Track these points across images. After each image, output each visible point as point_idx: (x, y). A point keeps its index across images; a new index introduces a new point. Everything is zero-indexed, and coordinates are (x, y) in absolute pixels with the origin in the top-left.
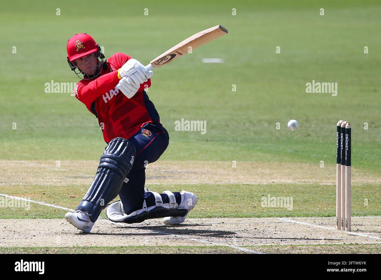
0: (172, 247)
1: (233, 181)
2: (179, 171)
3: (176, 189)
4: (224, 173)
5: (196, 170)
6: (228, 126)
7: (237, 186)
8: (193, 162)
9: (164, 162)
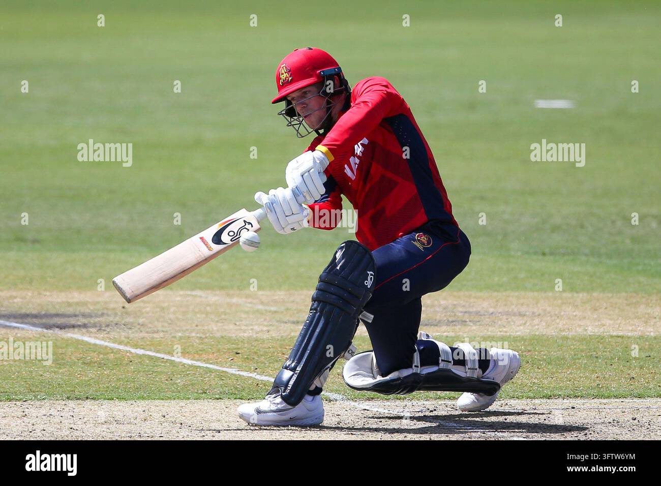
1: (592, 329)
2: (491, 310)
4: (574, 314)
5: (523, 309)
6: (582, 226)
7: (600, 339)
8: (516, 294)
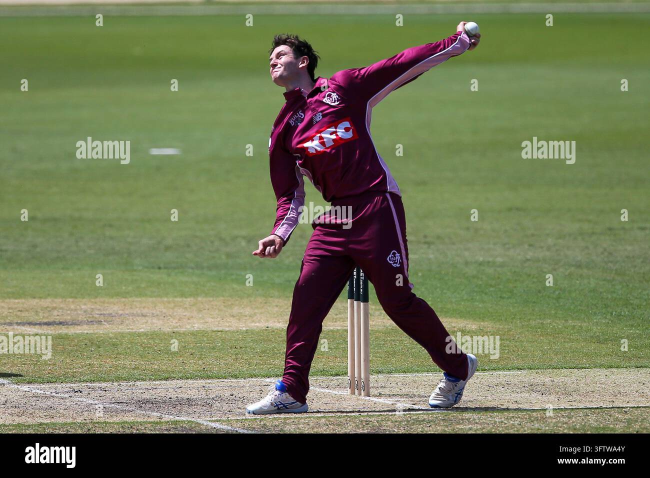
0: (113, 423)
1: (197, 326)
2: (120, 312)
3: (117, 339)
4: (184, 314)
5: (145, 311)
6: (188, 246)
7: (204, 333)
8: (140, 299)
9: (98, 300)
